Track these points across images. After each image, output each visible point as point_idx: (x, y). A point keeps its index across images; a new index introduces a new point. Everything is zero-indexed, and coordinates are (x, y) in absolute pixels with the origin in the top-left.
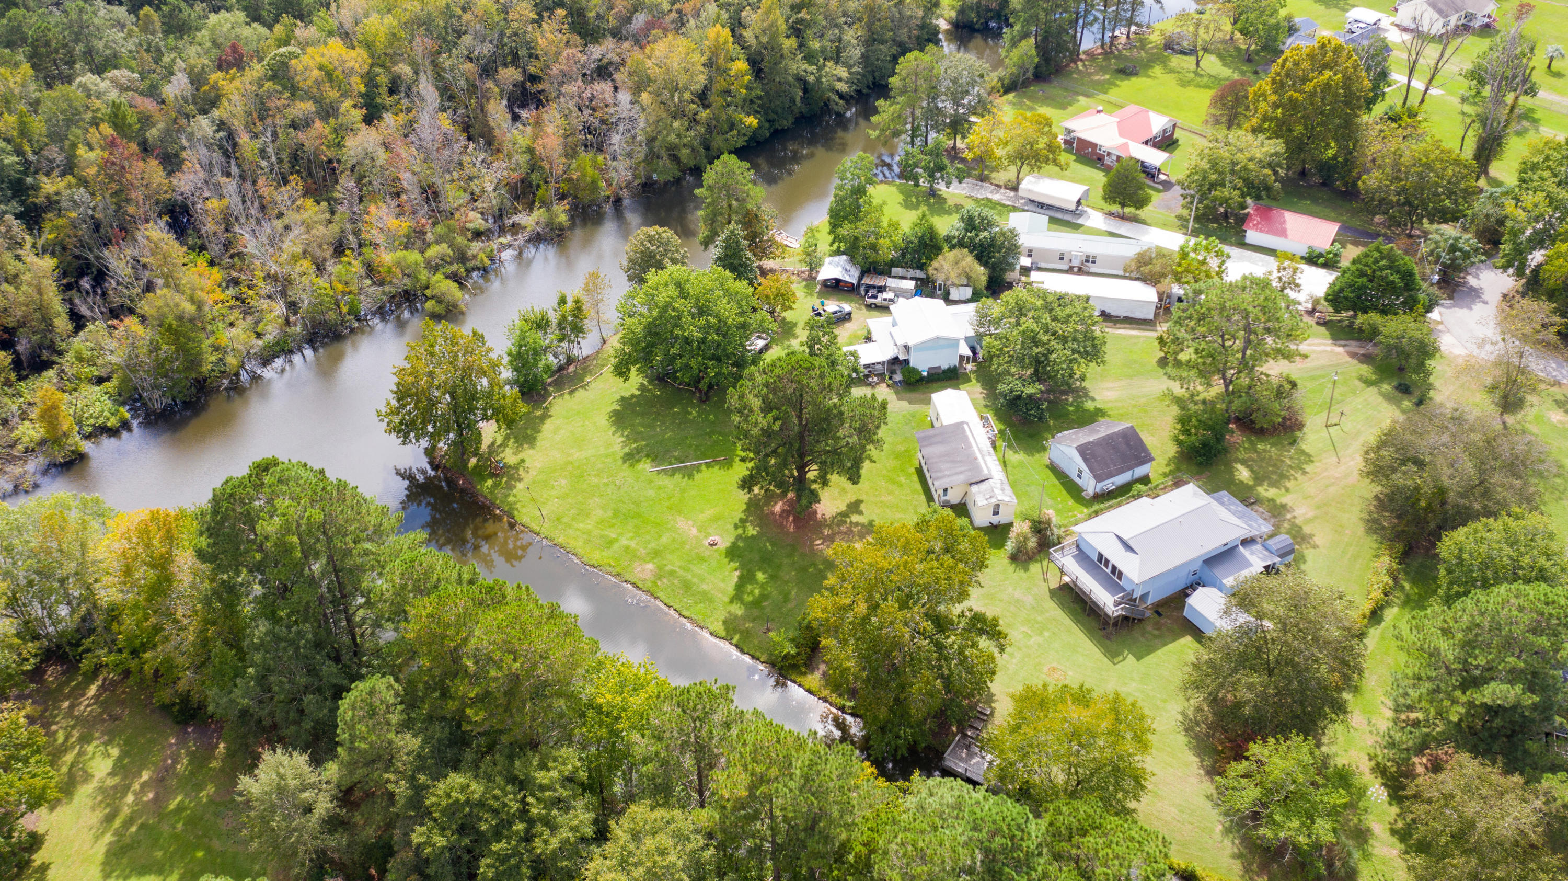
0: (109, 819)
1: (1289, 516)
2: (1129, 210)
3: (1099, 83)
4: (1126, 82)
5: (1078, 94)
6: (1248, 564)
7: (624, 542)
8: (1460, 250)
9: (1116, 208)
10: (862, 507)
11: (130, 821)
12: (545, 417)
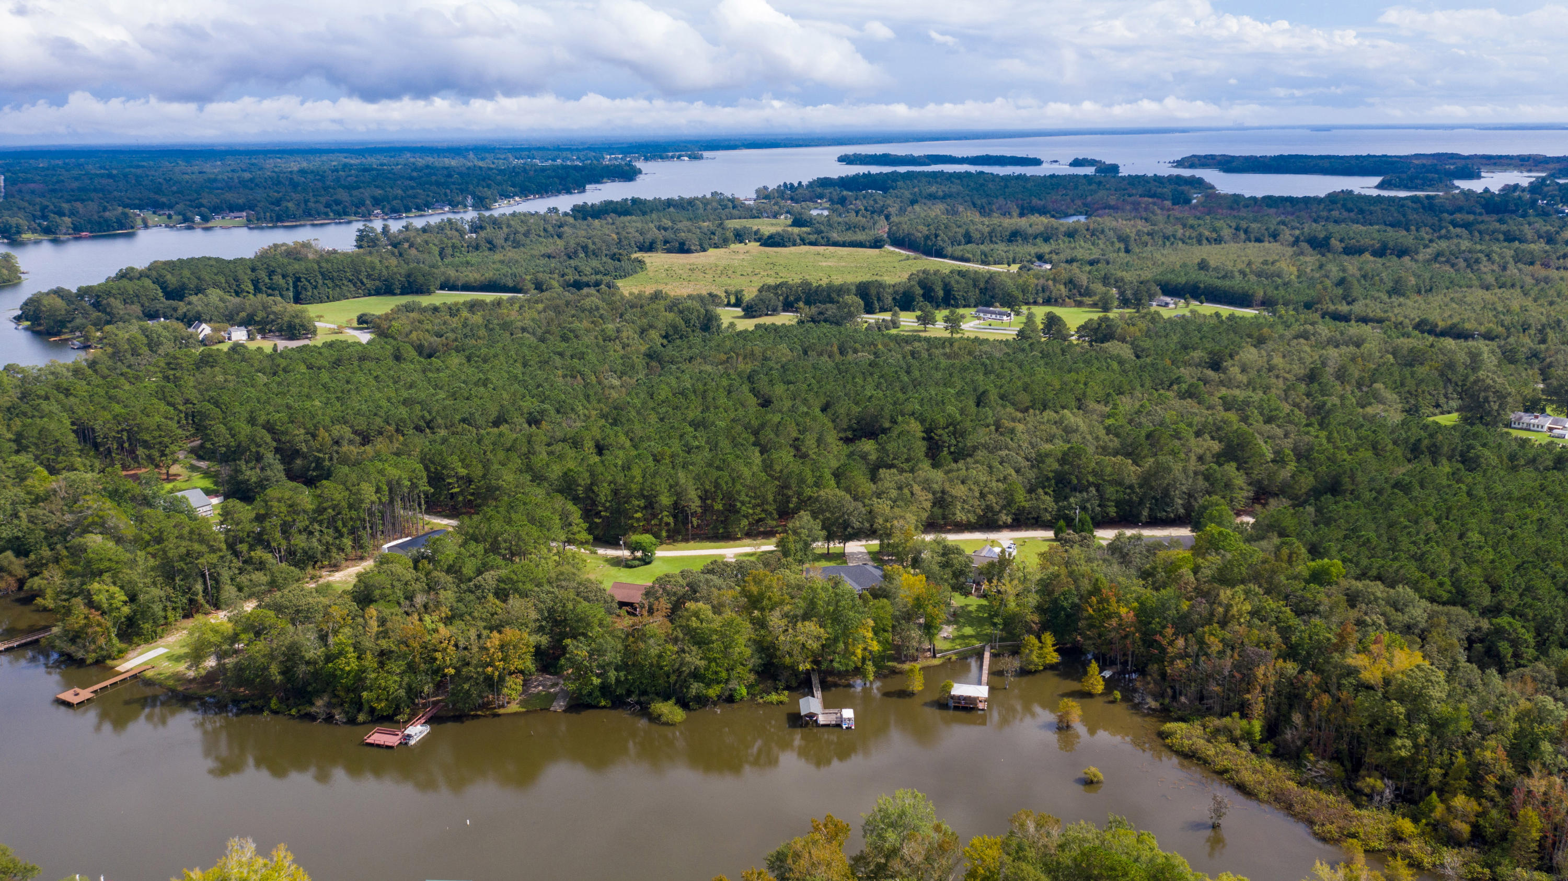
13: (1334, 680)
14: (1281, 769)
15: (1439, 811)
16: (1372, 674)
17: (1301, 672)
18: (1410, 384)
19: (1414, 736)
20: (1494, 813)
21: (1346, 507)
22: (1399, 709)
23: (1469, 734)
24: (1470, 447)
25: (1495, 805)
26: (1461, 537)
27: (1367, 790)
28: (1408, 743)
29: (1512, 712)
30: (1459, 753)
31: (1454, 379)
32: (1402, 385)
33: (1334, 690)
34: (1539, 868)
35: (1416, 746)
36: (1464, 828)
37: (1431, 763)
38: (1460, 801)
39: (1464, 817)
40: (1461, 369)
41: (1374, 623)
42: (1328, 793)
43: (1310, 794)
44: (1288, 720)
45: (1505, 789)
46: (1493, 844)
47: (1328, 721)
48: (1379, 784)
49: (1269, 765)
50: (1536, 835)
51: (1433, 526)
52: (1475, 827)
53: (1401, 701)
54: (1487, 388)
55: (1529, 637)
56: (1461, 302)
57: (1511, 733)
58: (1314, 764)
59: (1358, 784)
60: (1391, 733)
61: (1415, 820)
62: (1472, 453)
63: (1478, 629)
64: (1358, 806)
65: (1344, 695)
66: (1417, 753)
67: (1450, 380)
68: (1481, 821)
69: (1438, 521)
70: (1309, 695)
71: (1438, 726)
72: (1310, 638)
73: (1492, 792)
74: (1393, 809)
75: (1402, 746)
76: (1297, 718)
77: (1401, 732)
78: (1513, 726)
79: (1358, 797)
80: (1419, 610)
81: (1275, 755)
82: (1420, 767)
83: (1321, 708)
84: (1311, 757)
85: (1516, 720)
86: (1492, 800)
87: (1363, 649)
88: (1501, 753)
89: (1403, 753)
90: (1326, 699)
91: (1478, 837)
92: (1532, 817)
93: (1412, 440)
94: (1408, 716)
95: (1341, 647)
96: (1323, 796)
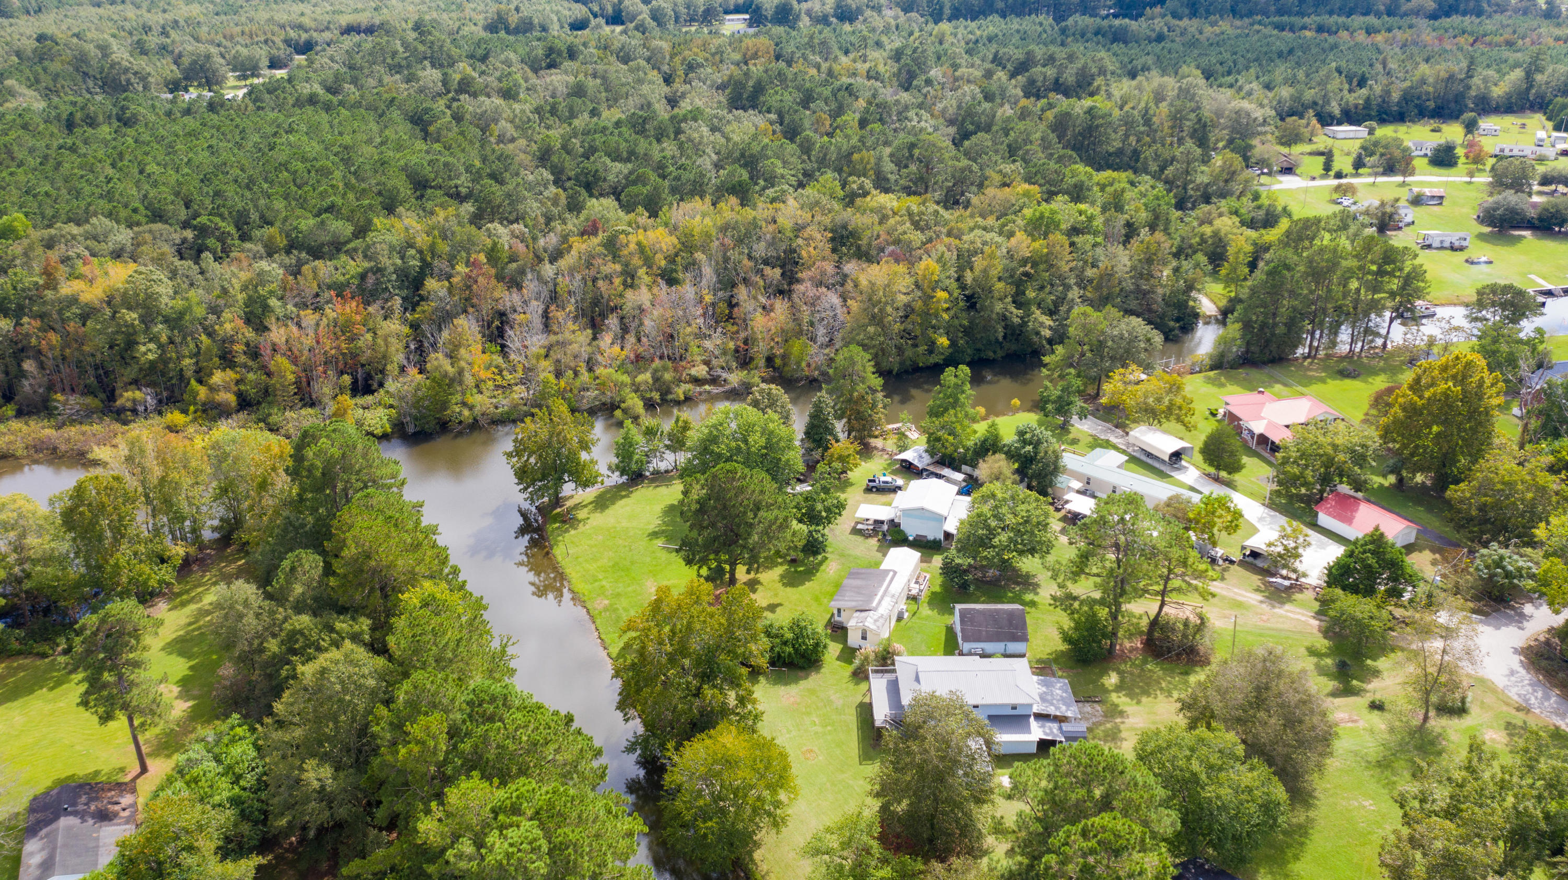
0: (190, 624)
1: (1118, 720)
2: (1223, 474)
3: (1312, 378)
4: (1338, 382)
5: (1278, 382)
6: (1029, 731)
7: (604, 583)
8: (1503, 568)
9: (1212, 470)
10: (778, 610)
11: (199, 628)
12: (627, 496)
13: (55, 316)
14: (32, 423)
15: (202, 393)
16: (91, 294)
17: (18, 324)
18: (46, 81)
19: (154, 339)
20: (251, 376)
21: (11, 174)
22: (132, 316)
23: (205, 319)
24: (123, 109)
25: (250, 370)
26: (141, 172)
27: (129, 405)
28: (152, 346)
29: (237, 286)
30: (204, 337)
31: (91, 73)
32: (37, 81)
33: (58, 326)
34: (304, 406)
35: (161, 346)
36: (230, 398)
37: (180, 358)
38: (218, 377)
39: (227, 389)
40: (94, 62)
41: (79, 256)
42: (91, 424)
43: (72, 431)
44: (22, 374)
45: (254, 353)
46: (259, 403)
47: (64, 358)
48: (138, 395)
49: (15, 425)
50: (291, 377)
51: (110, 171)
52: (240, 395)
53: (130, 308)
54: (126, 70)
55: (231, 229)
56: (75, 18)
57: (241, 302)
58: (65, 404)
59: (118, 403)
60: (131, 343)
61: (185, 412)
62: (128, 114)
63: (184, 241)
64: (125, 423)
65: (72, 327)
66: (164, 352)
67: (86, 74)
68: (242, 388)
69: (113, 165)
70: (34, 341)
71: (175, 321)
72: (15, 288)
73: (242, 359)
74: (160, 413)
75: (147, 352)
76: (29, 365)
77: (142, 339)
78: (241, 297)
79: (123, 416)
80: (123, 236)
81: (20, 414)
82: (171, 365)
83: (52, 348)
84: (59, 397)
85: (242, 291)
86: (245, 366)
87: (74, 276)
88: (240, 323)
89: (151, 357)
90: (54, 338)
91: (245, 403)
92: (281, 363)
93: (64, 116)
94: (143, 319)
95: (51, 283)
96: (85, 428)
